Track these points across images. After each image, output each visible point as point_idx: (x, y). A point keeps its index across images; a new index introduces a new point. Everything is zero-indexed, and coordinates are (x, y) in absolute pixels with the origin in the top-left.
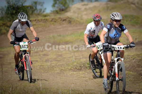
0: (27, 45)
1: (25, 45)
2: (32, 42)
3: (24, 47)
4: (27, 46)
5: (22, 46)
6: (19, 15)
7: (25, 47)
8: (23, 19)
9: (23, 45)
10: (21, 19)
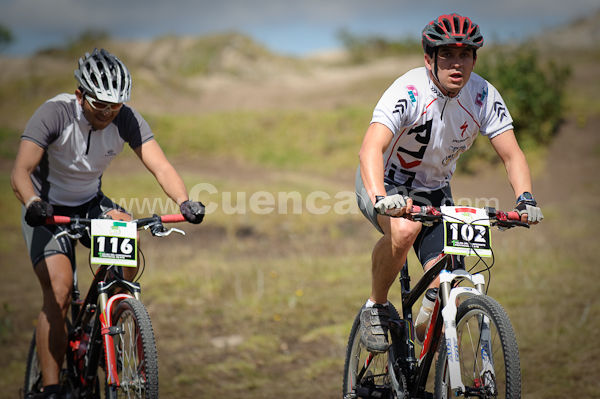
0: (132, 242)
1: (121, 240)
2: (164, 225)
3: (114, 249)
4: (130, 247)
5: (102, 242)
6: (88, 66)
7: (119, 252)
8: (106, 87)
9: (108, 239)
10: (96, 90)
